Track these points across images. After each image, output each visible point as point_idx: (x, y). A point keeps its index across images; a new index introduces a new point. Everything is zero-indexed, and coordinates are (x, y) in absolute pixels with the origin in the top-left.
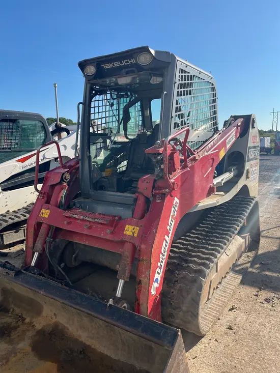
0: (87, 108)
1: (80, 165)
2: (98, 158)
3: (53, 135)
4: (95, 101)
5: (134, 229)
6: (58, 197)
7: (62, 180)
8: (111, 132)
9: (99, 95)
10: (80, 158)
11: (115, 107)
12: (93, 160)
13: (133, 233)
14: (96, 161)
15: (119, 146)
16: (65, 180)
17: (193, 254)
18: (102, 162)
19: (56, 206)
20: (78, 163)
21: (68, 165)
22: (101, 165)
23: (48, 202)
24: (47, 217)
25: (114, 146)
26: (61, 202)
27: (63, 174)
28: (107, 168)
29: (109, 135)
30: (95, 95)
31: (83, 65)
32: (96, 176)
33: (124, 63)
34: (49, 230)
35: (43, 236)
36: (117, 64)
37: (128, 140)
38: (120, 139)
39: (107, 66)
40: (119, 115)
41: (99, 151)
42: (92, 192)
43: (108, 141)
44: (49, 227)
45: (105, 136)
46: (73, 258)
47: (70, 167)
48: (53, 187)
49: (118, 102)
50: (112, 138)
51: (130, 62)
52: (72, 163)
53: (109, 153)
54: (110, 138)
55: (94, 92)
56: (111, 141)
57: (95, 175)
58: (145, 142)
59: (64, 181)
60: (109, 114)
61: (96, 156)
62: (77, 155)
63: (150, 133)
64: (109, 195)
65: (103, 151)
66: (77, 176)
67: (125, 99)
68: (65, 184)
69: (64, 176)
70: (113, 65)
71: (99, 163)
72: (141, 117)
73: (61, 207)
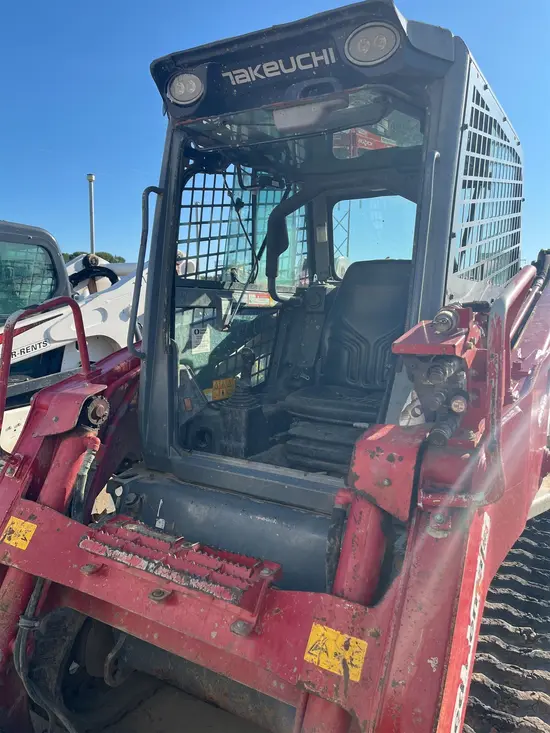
0: (171, 207)
1: (141, 369)
2: (195, 351)
3: (75, 285)
4: (193, 189)
5: (347, 646)
6: (67, 475)
7: (84, 420)
8: (234, 278)
9: (205, 172)
10: (143, 348)
11: (245, 212)
12: (181, 356)
13: (344, 662)
14: (190, 358)
15: (252, 318)
16: (94, 421)
17: (522, 695)
18: (204, 362)
19: (59, 509)
20: (135, 364)
21: (105, 369)
22: (204, 369)
23: (32, 493)
24: (23, 546)
25: (239, 318)
26: (75, 492)
27: (89, 401)
28: (218, 378)
29: (226, 287)
30: (192, 172)
31: (164, 72)
32: (190, 406)
33: (297, 63)
34: (30, 591)
35: (9, 610)
36: (272, 69)
37: (273, 303)
38: (257, 299)
39: (242, 76)
40: (253, 234)
41: (197, 328)
42: (176, 456)
43: (225, 303)
44: (30, 582)
45: (216, 288)
46: (107, 665)
47: (111, 378)
48: (54, 441)
49: (254, 198)
50: (236, 296)
51: (316, 59)
52: (119, 364)
53: (224, 335)
54: (229, 294)
55: (191, 162)
56: (234, 305)
57: (187, 402)
58: (322, 309)
59: (90, 424)
60: (229, 230)
61: (189, 346)
62: (135, 341)
63: (333, 287)
64: (229, 468)
65: (208, 330)
66: (133, 402)
67: (271, 193)
68: (93, 433)
69: (90, 409)
70: (261, 71)
71: (196, 365)
72: (305, 243)
73: (74, 511)
